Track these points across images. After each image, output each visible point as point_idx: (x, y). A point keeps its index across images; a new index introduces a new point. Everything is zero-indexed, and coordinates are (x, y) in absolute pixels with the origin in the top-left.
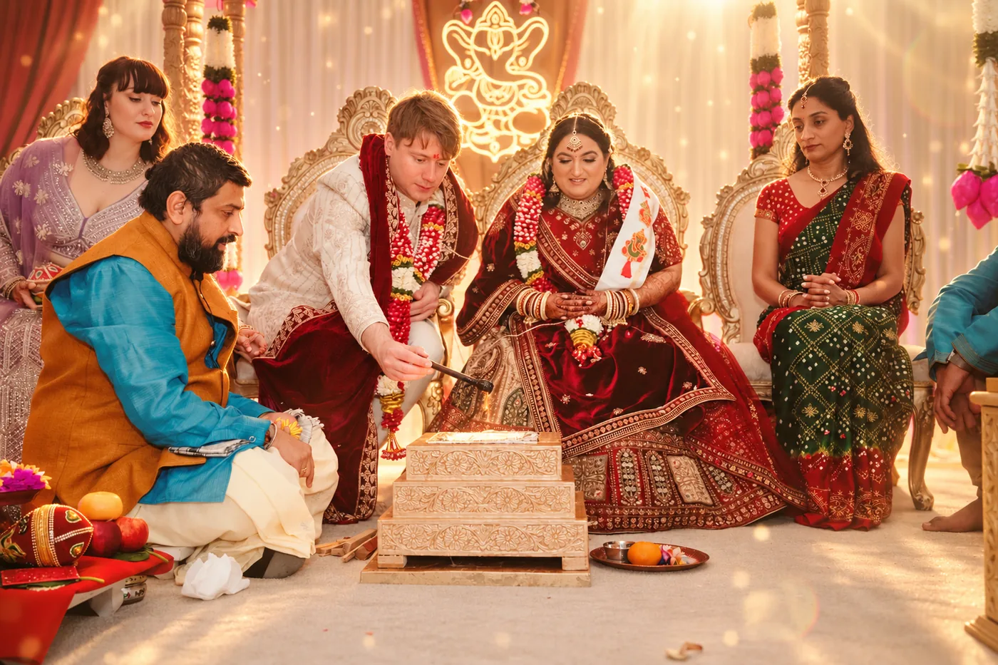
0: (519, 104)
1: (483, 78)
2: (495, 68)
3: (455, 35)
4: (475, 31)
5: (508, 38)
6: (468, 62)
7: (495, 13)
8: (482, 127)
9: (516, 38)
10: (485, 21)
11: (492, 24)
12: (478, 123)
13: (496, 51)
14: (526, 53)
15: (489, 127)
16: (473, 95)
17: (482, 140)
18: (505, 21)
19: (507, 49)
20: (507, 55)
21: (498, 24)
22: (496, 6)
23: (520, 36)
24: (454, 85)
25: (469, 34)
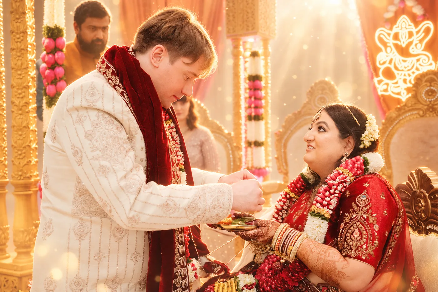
0: (417, 69)
1: (397, 58)
2: (404, 52)
3: (382, 36)
4: (392, 33)
5: (411, 34)
6: (389, 49)
7: (404, 21)
8: (397, 83)
9: (415, 34)
10: (398, 27)
11: (402, 28)
12: (395, 81)
13: (403, 42)
14: (421, 41)
15: (401, 83)
16: (392, 67)
17: (397, 90)
18: (409, 25)
19: (410, 40)
20: (410, 44)
21: (406, 28)
22: (404, 18)
23: (418, 32)
24: (382, 62)
25: (389, 35)
